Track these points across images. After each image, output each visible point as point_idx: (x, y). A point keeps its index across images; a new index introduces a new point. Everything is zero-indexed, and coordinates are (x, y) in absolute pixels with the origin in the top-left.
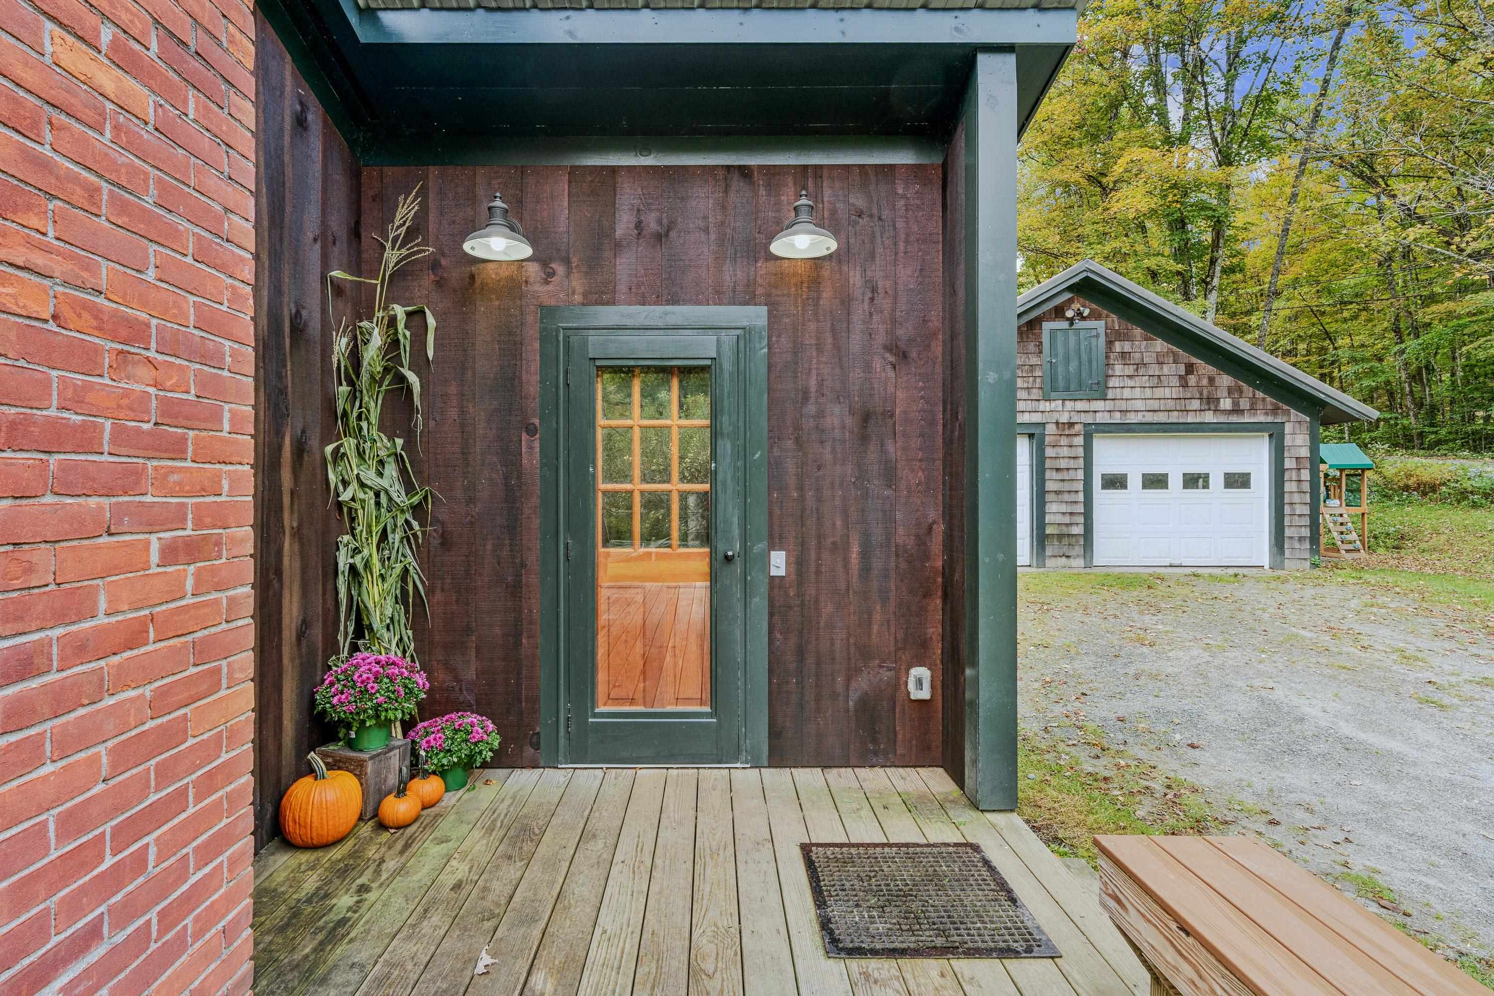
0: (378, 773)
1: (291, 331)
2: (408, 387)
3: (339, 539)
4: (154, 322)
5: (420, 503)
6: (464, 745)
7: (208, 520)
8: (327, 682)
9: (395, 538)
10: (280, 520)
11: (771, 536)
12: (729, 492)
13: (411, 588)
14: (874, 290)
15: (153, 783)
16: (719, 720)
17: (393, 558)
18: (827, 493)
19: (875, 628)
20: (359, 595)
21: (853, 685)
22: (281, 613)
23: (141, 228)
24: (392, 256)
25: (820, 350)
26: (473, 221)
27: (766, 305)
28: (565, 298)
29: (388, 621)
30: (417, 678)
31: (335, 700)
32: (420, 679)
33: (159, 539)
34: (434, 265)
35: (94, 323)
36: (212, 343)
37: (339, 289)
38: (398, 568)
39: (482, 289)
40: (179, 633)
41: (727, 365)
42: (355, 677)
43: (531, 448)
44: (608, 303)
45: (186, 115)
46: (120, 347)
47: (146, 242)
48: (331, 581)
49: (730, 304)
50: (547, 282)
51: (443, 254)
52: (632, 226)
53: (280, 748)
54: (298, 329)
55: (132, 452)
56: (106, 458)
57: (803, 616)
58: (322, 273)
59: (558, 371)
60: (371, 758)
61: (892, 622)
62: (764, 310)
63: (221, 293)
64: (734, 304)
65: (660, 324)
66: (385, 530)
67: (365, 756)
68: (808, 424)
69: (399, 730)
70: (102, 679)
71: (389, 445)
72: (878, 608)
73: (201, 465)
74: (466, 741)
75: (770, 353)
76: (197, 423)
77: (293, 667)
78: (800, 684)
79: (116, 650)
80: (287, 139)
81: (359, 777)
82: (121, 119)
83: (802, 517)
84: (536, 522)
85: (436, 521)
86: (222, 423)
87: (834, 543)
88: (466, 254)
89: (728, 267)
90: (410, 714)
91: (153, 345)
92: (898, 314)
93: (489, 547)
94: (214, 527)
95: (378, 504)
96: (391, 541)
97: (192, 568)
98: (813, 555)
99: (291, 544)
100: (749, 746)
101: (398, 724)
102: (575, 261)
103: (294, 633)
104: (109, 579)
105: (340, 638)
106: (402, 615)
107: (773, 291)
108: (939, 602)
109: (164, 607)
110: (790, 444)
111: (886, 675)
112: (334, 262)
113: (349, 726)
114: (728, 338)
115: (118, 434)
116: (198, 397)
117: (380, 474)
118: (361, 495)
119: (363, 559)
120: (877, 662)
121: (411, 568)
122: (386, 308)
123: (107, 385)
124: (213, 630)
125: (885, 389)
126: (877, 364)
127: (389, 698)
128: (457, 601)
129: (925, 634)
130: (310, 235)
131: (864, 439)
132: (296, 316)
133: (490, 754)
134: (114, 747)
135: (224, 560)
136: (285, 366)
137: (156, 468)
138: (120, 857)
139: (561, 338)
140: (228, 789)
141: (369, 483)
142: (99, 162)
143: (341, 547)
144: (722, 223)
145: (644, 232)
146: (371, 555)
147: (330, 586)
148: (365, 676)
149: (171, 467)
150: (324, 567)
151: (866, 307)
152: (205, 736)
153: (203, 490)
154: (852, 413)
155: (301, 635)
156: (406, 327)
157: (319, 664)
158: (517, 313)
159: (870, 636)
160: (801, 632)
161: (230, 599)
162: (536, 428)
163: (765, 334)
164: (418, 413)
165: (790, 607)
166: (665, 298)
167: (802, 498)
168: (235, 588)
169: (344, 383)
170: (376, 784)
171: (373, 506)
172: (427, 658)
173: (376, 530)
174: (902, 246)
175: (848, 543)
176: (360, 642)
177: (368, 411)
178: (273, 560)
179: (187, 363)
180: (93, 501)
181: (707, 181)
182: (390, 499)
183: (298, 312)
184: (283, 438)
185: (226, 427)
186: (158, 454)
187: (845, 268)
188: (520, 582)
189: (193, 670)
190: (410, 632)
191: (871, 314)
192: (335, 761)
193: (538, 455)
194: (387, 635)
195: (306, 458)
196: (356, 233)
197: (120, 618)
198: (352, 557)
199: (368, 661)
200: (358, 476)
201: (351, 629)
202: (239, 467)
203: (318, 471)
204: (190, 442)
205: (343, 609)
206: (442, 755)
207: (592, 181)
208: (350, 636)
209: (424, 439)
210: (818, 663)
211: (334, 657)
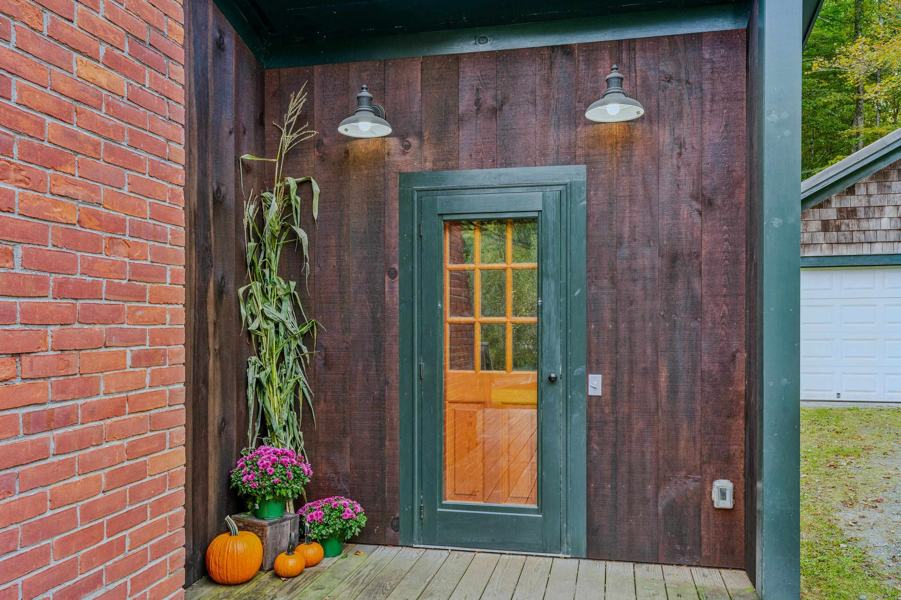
0: (275, 538)
1: (214, 203)
2: (299, 240)
3: (249, 359)
4: (128, 218)
5: (308, 332)
6: (338, 521)
7: (158, 340)
8: (239, 466)
9: (290, 359)
10: (206, 343)
11: (589, 362)
12: (554, 324)
13: (301, 398)
14: (681, 146)
15: (128, 500)
16: (544, 516)
17: (288, 374)
18: (638, 325)
19: (682, 443)
20: (263, 403)
21: (662, 493)
22: (207, 412)
23: (121, 162)
24: (286, 139)
25: (632, 198)
26: (347, 107)
27: (585, 163)
28: (419, 165)
29: (284, 423)
30: (303, 466)
31: (244, 479)
32: (306, 467)
33: (131, 351)
34: (318, 143)
35: (97, 223)
36: (160, 227)
37: (248, 168)
38: (292, 381)
39: (355, 161)
40: (142, 410)
41: (551, 216)
42: (259, 463)
43: (392, 288)
44: (453, 168)
45: (144, 86)
46: (110, 235)
47: (123, 170)
48: (243, 391)
49: (553, 164)
50: (404, 153)
51: (325, 135)
52: (472, 103)
53: (206, 511)
54: (218, 201)
55: (117, 298)
56: (104, 302)
57: (617, 430)
58: (235, 157)
59: (413, 225)
60: (270, 524)
61: (698, 439)
62: (583, 168)
63: (165, 194)
64: (558, 164)
65: (496, 184)
66: (282, 353)
67: (265, 523)
68: (622, 265)
69: (292, 507)
70: (102, 432)
71: (285, 286)
72: (685, 426)
73: (154, 305)
74: (339, 517)
75: (589, 205)
76: (152, 279)
77: (215, 454)
78: (615, 488)
79: (109, 416)
80: (210, 60)
81: (261, 538)
82: (110, 99)
83: (616, 345)
84: (396, 349)
85: (320, 346)
86: (166, 278)
87: (645, 369)
88: (342, 135)
89: (552, 131)
90: (298, 493)
91: (128, 232)
92: (704, 166)
93: (360, 368)
94: (162, 344)
95: (277, 333)
96: (287, 361)
97: (149, 370)
98: (626, 378)
99: (214, 363)
100: (569, 540)
101: (291, 503)
102: (426, 135)
103: (216, 429)
104: (105, 373)
105: (250, 434)
106: (295, 419)
107: (591, 151)
108: (741, 422)
109: (134, 393)
110: (605, 282)
111: (692, 485)
112: (244, 147)
113: (254, 500)
114: (552, 194)
115: (110, 286)
116: (152, 262)
117: (279, 310)
118: (265, 326)
119: (266, 375)
120: (683, 473)
121: (301, 383)
122: (283, 180)
123: (104, 259)
124: (161, 410)
125: (692, 233)
126: (685, 212)
127: (282, 479)
128: (336, 409)
129: (729, 450)
130: (227, 130)
131: (672, 277)
132: (217, 192)
133: (358, 530)
134: (108, 473)
135: (167, 366)
136: (210, 230)
137: (129, 308)
138: (111, 539)
139: (415, 198)
140: (170, 513)
141: (270, 316)
142: (99, 128)
143: (250, 365)
144: (547, 96)
145: (483, 108)
146: (271, 372)
147: (242, 394)
148: (265, 462)
149: (137, 307)
150: (237, 380)
151: (675, 161)
152: (157, 477)
153: (155, 321)
154: (661, 255)
155: (221, 430)
156: (297, 194)
157: (234, 454)
158: (382, 179)
159: (677, 450)
160: (615, 445)
161: (171, 392)
162: (396, 272)
163: (584, 188)
164: (306, 261)
165: (606, 423)
166: (499, 162)
167: (616, 329)
168: (173, 384)
169: (252, 240)
170: (273, 544)
171: (274, 334)
172: (313, 454)
173: (276, 352)
174: (708, 105)
175: (657, 368)
176: (264, 439)
177: (270, 260)
178: (201, 373)
179: (145, 242)
180: (97, 327)
181: (534, 61)
182: (286, 329)
183: (219, 188)
184: (208, 283)
185: (169, 280)
186: (130, 299)
187: (655, 128)
188: (384, 395)
189: (150, 434)
190: (301, 433)
191: (679, 167)
192: (245, 525)
193: (398, 294)
194: (283, 435)
195: (225, 298)
196: (260, 122)
197: (111, 397)
198: (258, 373)
199: (268, 451)
200: (262, 311)
201: (257, 429)
202: (176, 306)
203: (234, 308)
204: (147, 291)
205: (251, 412)
206: (321, 527)
207: (440, 68)
208: (257, 435)
209: (312, 282)
210: (630, 472)
211: (245, 449)
